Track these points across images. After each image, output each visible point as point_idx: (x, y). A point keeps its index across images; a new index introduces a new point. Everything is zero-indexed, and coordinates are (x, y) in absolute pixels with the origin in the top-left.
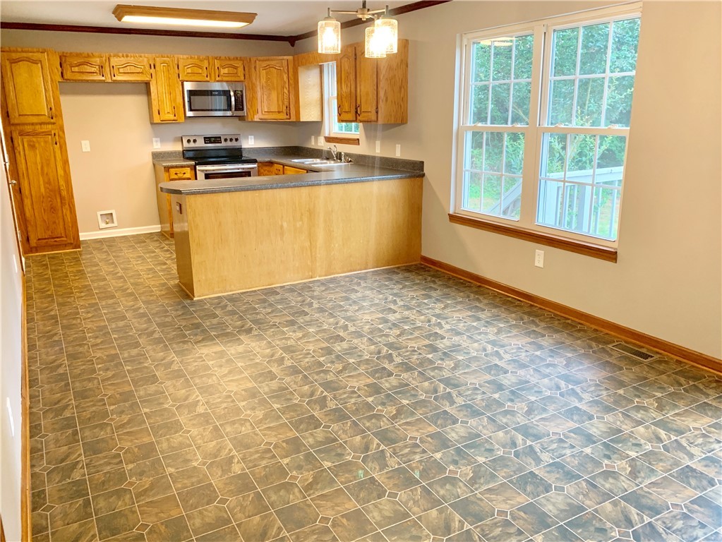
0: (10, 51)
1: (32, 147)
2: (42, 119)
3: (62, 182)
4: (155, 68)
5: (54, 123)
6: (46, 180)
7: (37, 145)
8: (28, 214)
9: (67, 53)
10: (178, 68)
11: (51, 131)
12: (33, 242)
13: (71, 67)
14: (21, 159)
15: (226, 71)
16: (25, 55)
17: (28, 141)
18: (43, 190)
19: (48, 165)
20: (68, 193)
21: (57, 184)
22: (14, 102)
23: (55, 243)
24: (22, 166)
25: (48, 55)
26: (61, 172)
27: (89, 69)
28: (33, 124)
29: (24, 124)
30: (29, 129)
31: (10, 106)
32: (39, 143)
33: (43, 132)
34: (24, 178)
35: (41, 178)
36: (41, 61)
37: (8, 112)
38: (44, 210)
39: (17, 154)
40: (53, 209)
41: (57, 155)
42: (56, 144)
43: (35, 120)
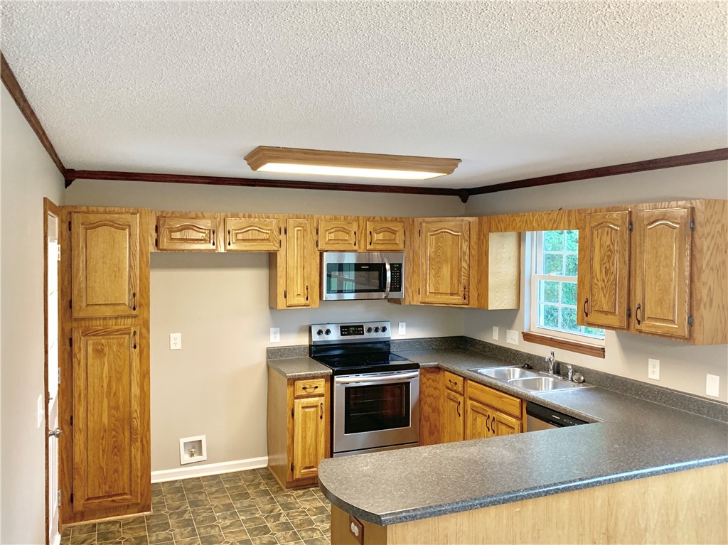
0: (88, 212)
1: (99, 352)
2: (121, 310)
3: (135, 406)
4: (286, 233)
5: (135, 317)
6: (113, 404)
7: (106, 350)
8: (77, 459)
9: (167, 214)
10: (317, 233)
11: (129, 329)
12: (79, 504)
13: (171, 231)
14: (79, 373)
15: (381, 236)
16: (108, 217)
17: (94, 344)
18: (105, 419)
19: (119, 380)
20: (142, 423)
21: (127, 409)
22: (83, 285)
23: (113, 504)
24: (80, 383)
25: (141, 217)
26: (136, 390)
27: (194, 235)
28: (105, 318)
29: (91, 319)
30: (98, 325)
31: (75, 292)
32: (110, 347)
33: (117, 331)
34: (80, 400)
35: (106, 401)
36: (130, 226)
37: (71, 301)
38: (103, 451)
39: (75, 365)
40: (117, 449)
41: (134, 364)
42: (135, 347)
43: (108, 312)
